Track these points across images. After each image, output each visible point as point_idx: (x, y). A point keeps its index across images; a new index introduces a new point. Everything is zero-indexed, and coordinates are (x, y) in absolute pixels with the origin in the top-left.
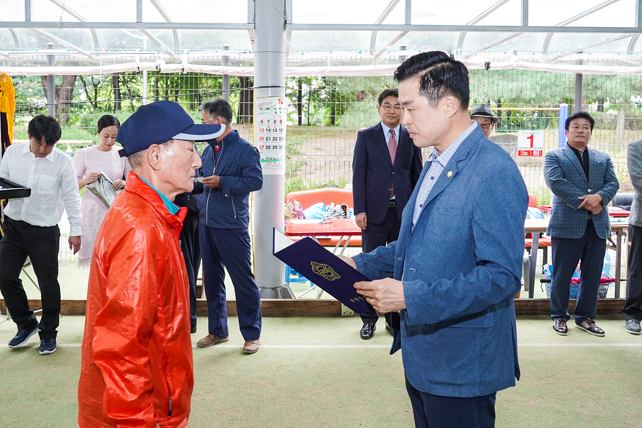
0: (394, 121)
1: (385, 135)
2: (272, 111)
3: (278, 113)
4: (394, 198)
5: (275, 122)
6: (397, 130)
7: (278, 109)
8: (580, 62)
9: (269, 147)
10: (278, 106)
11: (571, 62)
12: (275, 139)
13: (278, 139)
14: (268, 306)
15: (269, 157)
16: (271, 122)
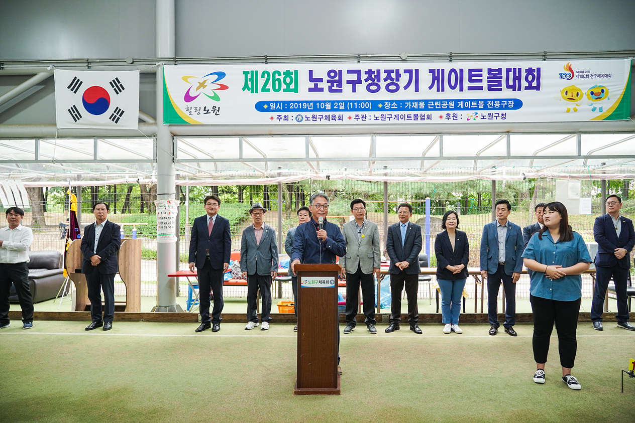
0: (214, 212)
1: (208, 219)
2: (163, 208)
3: (167, 208)
4: (209, 255)
5: (165, 213)
6: (214, 218)
7: (167, 206)
8: (386, 175)
9: (162, 227)
10: (167, 205)
11: (380, 175)
12: (165, 223)
13: (168, 223)
14: (158, 316)
15: (163, 233)
16: (163, 214)
